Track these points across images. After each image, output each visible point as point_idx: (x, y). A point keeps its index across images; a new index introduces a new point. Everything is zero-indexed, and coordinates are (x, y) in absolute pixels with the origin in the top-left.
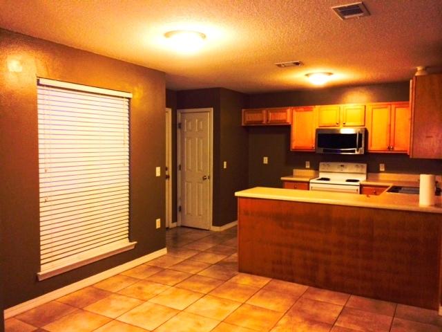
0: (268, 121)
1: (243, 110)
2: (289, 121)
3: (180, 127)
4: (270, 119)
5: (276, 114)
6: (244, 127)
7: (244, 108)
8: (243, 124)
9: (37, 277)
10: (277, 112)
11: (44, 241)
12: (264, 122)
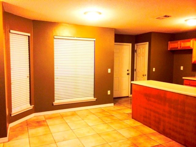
0: (181, 47)
1: (169, 42)
2: (191, 46)
3: (136, 52)
4: (182, 46)
5: (185, 43)
6: (169, 50)
7: (169, 41)
8: (169, 49)
9: (53, 104)
10: (185, 42)
11: (56, 92)
12: (179, 48)
